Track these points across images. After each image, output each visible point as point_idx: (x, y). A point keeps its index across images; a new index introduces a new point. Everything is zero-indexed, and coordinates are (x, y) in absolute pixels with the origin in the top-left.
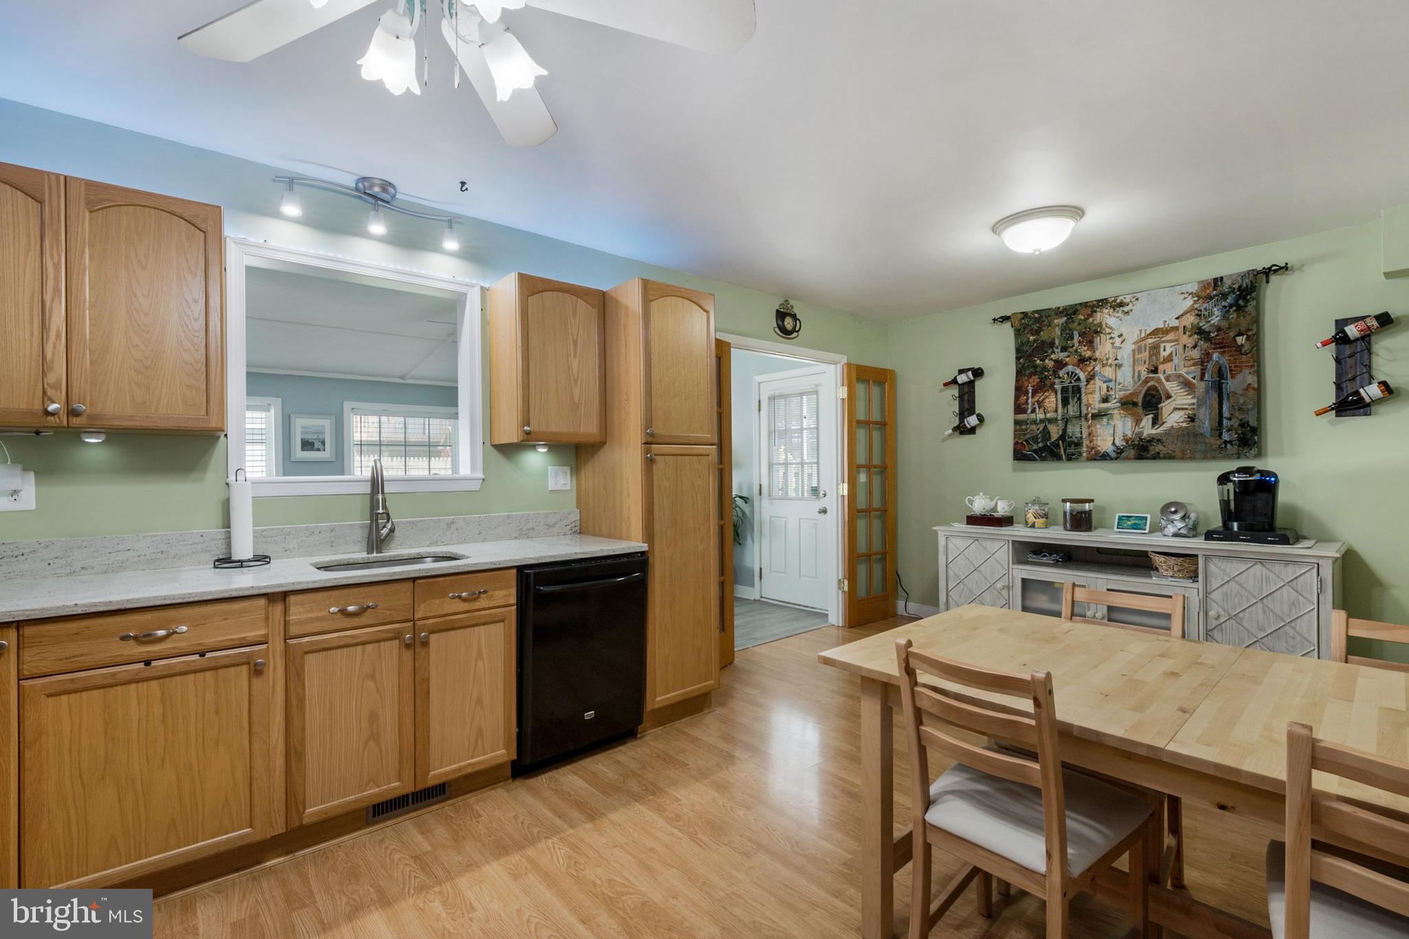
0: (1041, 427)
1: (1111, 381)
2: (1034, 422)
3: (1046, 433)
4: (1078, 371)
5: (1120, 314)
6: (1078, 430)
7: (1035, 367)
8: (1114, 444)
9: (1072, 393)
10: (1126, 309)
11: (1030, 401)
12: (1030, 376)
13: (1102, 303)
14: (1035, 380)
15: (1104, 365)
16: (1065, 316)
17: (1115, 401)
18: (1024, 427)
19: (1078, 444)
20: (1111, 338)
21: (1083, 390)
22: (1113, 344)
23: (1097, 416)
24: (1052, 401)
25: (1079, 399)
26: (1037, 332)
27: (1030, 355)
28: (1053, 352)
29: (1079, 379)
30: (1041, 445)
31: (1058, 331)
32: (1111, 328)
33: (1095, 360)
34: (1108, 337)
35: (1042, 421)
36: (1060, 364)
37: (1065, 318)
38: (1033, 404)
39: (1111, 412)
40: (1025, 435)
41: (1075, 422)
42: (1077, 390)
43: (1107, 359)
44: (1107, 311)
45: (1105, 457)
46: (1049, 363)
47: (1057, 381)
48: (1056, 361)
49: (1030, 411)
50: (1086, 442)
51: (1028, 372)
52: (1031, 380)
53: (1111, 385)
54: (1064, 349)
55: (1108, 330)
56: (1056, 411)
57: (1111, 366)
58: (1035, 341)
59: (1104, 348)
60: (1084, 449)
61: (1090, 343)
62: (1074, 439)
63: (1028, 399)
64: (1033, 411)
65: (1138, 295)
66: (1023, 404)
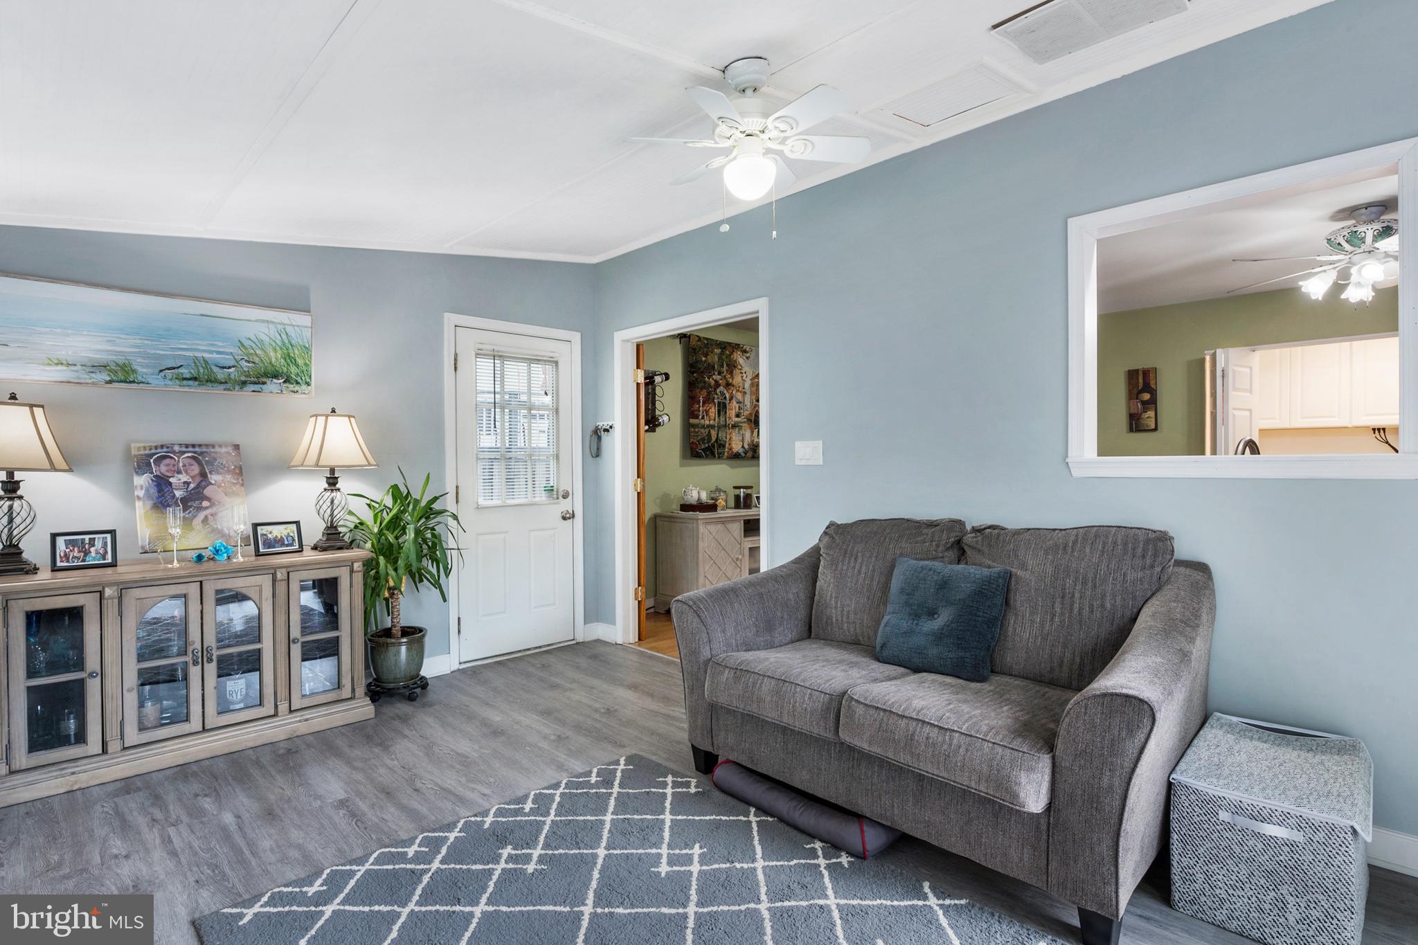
0: (707, 430)
1: (741, 403)
2: (703, 427)
3: (709, 435)
4: (725, 392)
5: (744, 358)
6: (725, 435)
7: (705, 382)
8: (743, 447)
9: (722, 408)
10: (748, 355)
11: (701, 409)
12: (702, 388)
13: (737, 347)
14: (704, 392)
15: (738, 391)
16: (721, 348)
17: (743, 417)
18: (697, 430)
19: (724, 446)
20: (741, 373)
21: (728, 406)
22: (742, 377)
23: (734, 426)
24: (713, 411)
25: (726, 413)
26: (706, 355)
27: (702, 372)
28: (714, 374)
29: (725, 398)
30: (707, 445)
31: (716, 358)
32: (741, 366)
33: (733, 386)
34: (740, 371)
35: (708, 426)
36: (717, 385)
37: (720, 350)
38: (703, 412)
39: (740, 424)
40: (698, 436)
41: (723, 429)
42: (725, 406)
43: (739, 387)
44: (739, 353)
45: (737, 456)
46: (713, 382)
47: (716, 396)
48: (716, 381)
49: (701, 417)
50: (727, 445)
51: (700, 385)
52: (702, 393)
53: (741, 405)
54: (720, 373)
55: (740, 367)
56: (715, 420)
57: (741, 392)
58: (705, 362)
59: (737, 380)
60: (726, 450)
61: (731, 373)
62: (722, 442)
63: (699, 407)
64: (703, 418)
65: (752, 348)
66: (696, 411)
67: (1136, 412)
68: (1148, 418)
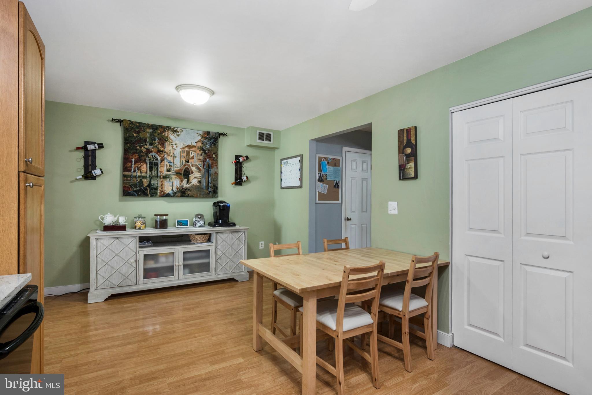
0: (139, 180)
1: (171, 163)
2: (135, 177)
3: (141, 183)
4: (157, 156)
5: (175, 135)
6: (156, 182)
7: (137, 149)
8: (172, 190)
9: (154, 166)
10: (178, 134)
11: (133, 166)
12: (134, 153)
13: (169, 128)
14: (136, 156)
15: (168, 155)
16: (152, 129)
17: (173, 171)
18: (129, 179)
19: (156, 189)
20: (172, 144)
21: (159, 165)
22: (172, 147)
23: (165, 177)
24: (144, 168)
25: (157, 169)
26: (138, 133)
27: (134, 143)
28: (146, 144)
29: (157, 159)
30: (138, 188)
31: (148, 135)
32: (172, 140)
33: (165, 152)
34: (171, 143)
35: (139, 177)
36: (149, 151)
37: (152, 130)
38: (135, 168)
39: (171, 176)
40: (130, 183)
41: (155, 179)
42: (156, 165)
43: (170, 153)
44: (170, 132)
45: (168, 195)
46: (144, 150)
47: (147, 158)
48: (147, 149)
49: (133, 171)
50: (159, 189)
51: (132, 151)
52: (134, 156)
53: (172, 164)
54: (151, 144)
55: (171, 141)
56: (146, 173)
57: (171, 156)
58: (137, 137)
59: (168, 148)
60: (159, 191)
61: (163, 145)
62: (154, 187)
63: (132, 165)
64: (135, 171)
65: (183, 129)
66: (129, 167)
67: (402, 164)
68: (410, 168)
